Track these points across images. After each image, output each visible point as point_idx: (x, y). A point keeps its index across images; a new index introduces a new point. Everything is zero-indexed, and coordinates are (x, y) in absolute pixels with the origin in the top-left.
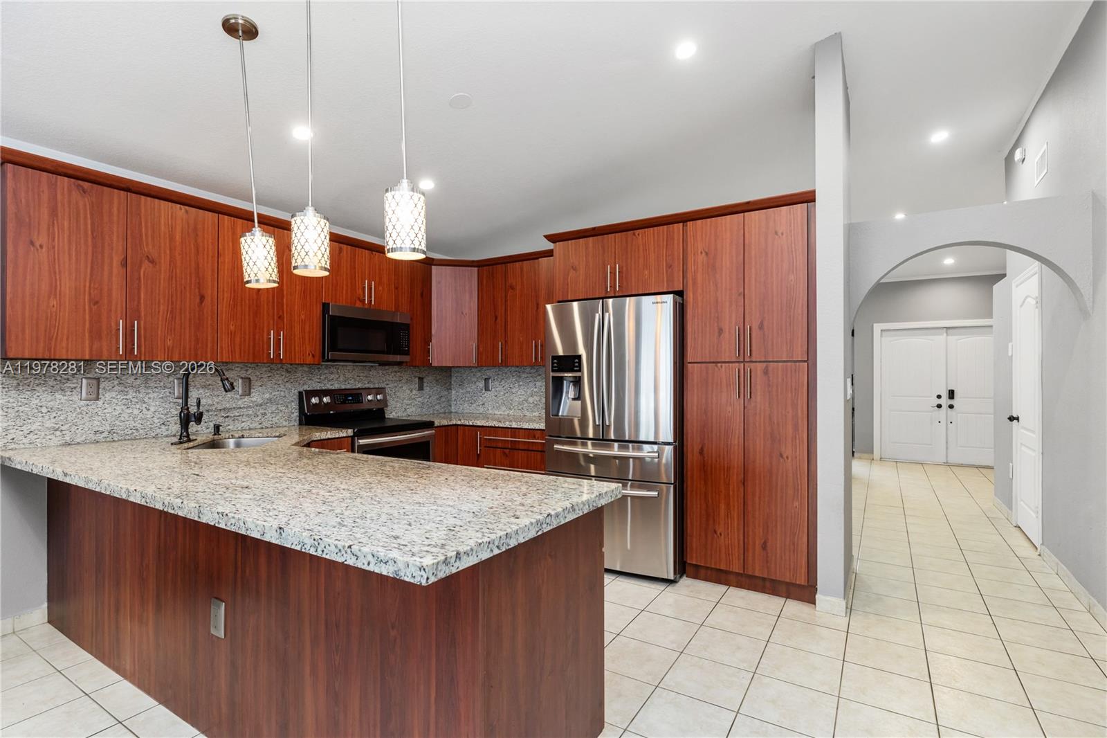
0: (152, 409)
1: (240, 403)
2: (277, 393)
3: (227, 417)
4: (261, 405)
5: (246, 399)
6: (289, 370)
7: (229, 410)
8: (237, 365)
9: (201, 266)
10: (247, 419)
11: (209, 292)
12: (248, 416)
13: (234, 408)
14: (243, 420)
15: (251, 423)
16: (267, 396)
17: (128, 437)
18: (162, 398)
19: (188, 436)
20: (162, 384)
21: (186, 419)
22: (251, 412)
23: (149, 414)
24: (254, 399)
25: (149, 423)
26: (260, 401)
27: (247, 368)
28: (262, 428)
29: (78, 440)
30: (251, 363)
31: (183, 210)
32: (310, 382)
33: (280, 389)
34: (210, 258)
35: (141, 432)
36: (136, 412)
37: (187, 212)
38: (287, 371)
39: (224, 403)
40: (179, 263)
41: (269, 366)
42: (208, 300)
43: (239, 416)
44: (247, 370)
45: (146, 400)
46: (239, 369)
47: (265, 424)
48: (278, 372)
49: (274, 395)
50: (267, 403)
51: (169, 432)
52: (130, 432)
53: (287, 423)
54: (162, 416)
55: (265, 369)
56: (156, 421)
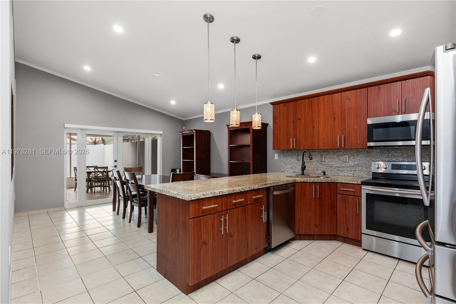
0: (314, 165)
1: (344, 165)
2: (361, 162)
3: (339, 170)
4: (353, 167)
5: (346, 164)
6: (368, 151)
7: (339, 167)
8: (343, 150)
9: (313, 117)
10: (347, 172)
11: (316, 125)
12: (347, 170)
13: (341, 167)
14: (345, 172)
15: (349, 174)
16: (356, 163)
17: (307, 173)
18: (316, 161)
19: (303, 173)
20: (316, 157)
21: (303, 168)
22: (348, 169)
23: (313, 166)
24: (350, 164)
25: (313, 169)
26: (353, 165)
27: (347, 151)
28: (354, 176)
29: (296, 172)
30: (349, 149)
31: (308, 100)
32: (381, 157)
33: (363, 160)
34: (316, 113)
35: (311, 171)
36: (309, 165)
37: (309, 100)
38: (367, 152)
39: (337, 164)
40: (307, 118)
41: (357, 150)
42: (316, 128)
43: (343, 170)
44: (347, 152)
45: (312, 162)
46: (343, 152)
47: (355, 175)
48: (362, 152)
49: (360, 163)
50: (356, 166)
51: (319, 173)
52: (308, 171)
53: (367, 176)
54: (316, 167)
55: (355, 151)
56: (315, 169)
